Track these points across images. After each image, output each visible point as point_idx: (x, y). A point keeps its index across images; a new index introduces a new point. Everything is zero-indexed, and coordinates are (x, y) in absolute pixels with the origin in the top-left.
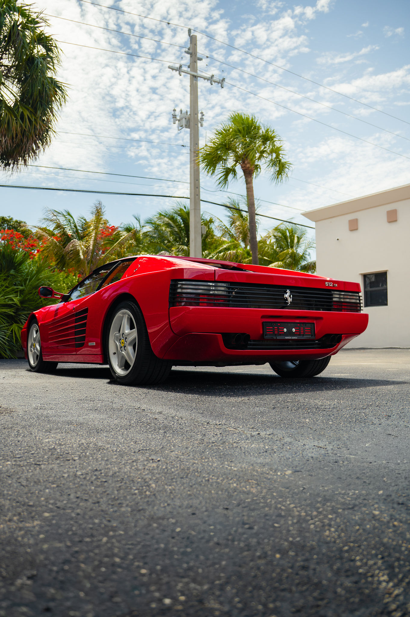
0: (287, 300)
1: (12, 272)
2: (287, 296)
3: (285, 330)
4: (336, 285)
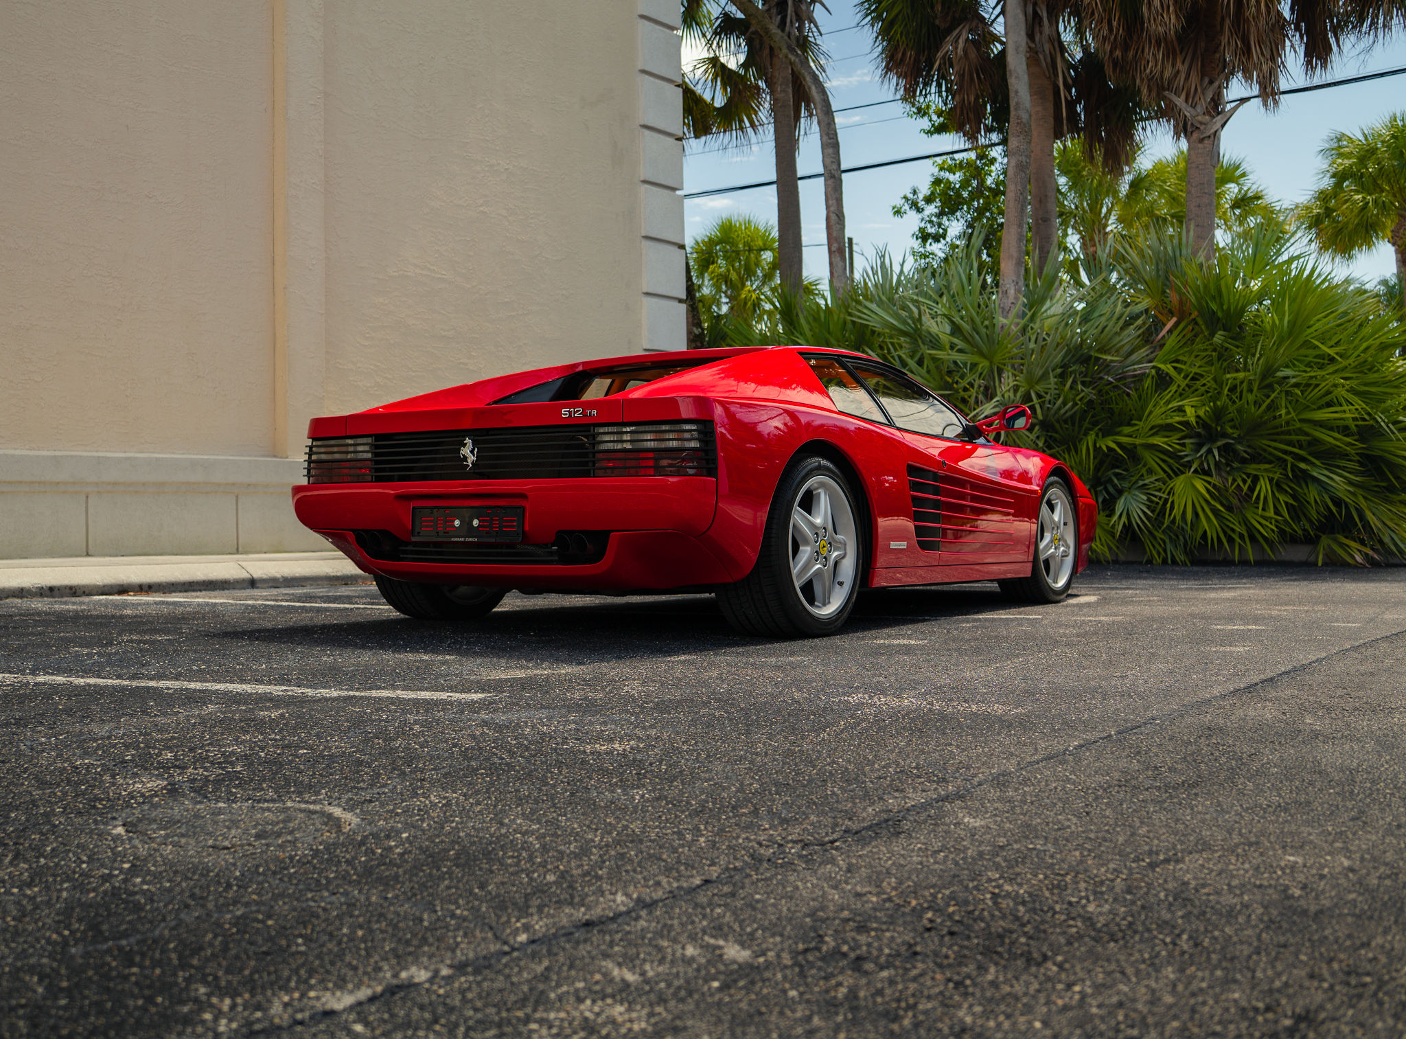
0: (465, 458)
2: (466, 451)
3: (457, 523)
4: (594, 412)
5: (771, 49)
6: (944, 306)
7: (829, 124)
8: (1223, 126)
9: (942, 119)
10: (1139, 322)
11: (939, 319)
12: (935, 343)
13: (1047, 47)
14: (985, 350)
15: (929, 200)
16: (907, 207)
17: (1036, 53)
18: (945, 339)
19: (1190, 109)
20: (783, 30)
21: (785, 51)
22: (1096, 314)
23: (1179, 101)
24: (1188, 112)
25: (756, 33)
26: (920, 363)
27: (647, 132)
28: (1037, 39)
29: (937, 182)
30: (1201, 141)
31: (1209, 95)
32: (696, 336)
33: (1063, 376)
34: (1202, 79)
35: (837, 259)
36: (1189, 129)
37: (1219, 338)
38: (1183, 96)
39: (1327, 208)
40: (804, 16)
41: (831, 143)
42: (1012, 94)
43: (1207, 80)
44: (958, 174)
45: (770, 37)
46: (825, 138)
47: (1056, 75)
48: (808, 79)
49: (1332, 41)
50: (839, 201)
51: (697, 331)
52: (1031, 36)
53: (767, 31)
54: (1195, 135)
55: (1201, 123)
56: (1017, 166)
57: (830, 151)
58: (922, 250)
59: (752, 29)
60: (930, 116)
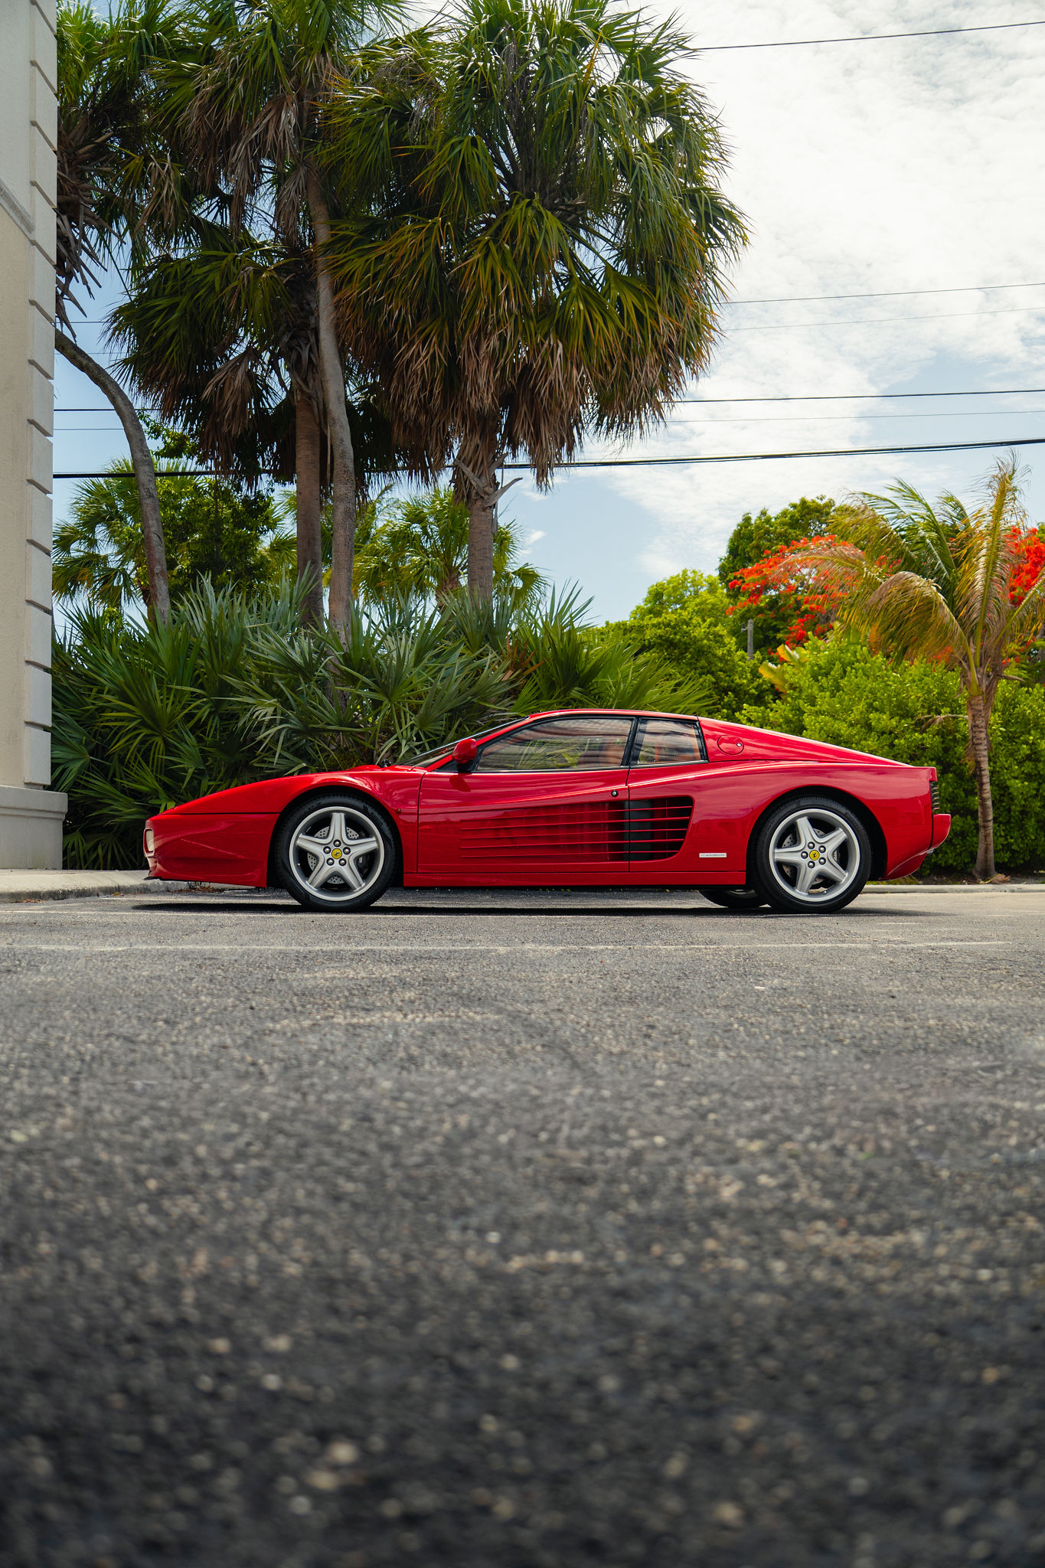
1: (575, 693)
19: (476, 479)
24: (476, 481)
28: (310, 385)
30: (484, 509)
33: (451, 720)
35: (161, 582)
36: (474, 497)
41: (146, 461)
43: (491, 456)
46: (140, 455)
50: (158, 522)
54: (479, 503)
55: (486, 493)
60: (163, 438)
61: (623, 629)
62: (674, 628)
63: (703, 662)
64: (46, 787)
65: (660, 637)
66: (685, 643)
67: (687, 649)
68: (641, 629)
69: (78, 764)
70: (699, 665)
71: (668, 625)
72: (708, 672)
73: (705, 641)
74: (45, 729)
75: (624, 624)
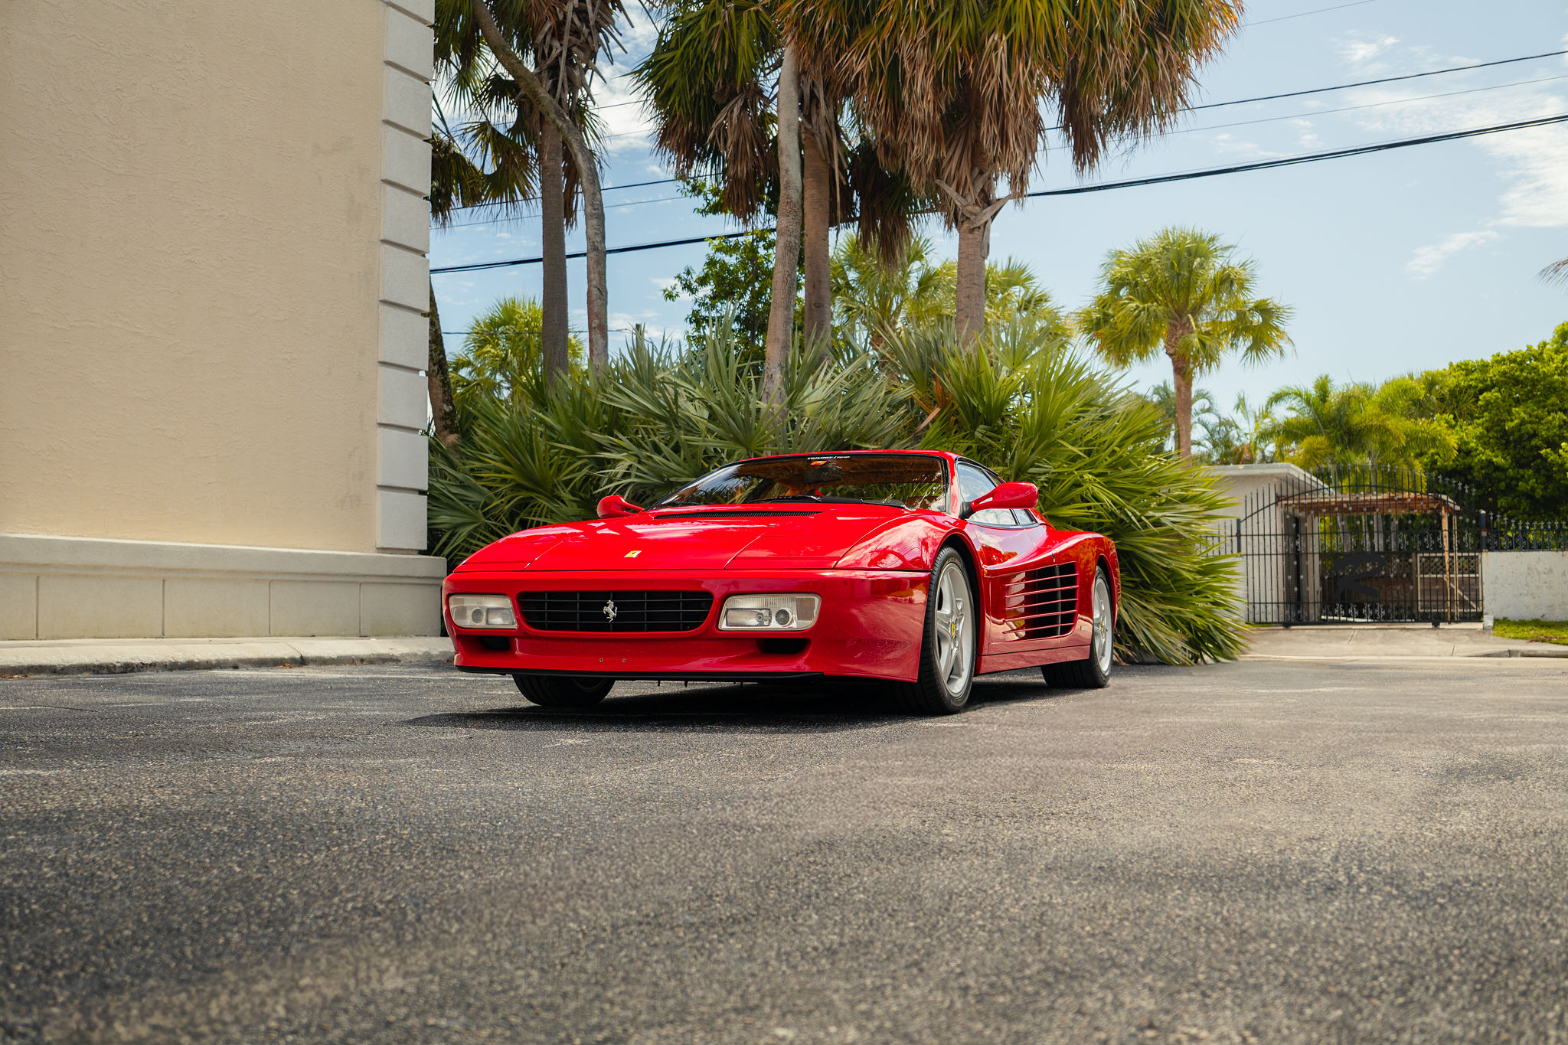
5: (542, 116)
6: (701, 389)
7: (594, 194)
8: (993, 218)
9: (717, 198)
10: (901, 411)
11: (696, 403)
12: (691, 428)
13: (824, 129)
14: (741, 436)
15: (703, 281)
16: (679, 288)
17: (813, 135)
18: (703, 425)
19: (960, 198)
20: (554, 96)
21: (553, 116)
22: (860, 400)
23: (951, 190)
24: (958, 201)
25: (524, 96)
26: (676, 449)
27: (389, 188)
28: (814, 121)
29: (711, 263)
30: (972, 231)
31: (979, 186)
32: (446, 413)
34: (972, 169)
35: (597, 336)
36: (960, 219)
37: (981, 429)
38: (954, 185)
39: (1105, 314)
40: (577, 82)
41: (597, 216)
42: (782, 173)
43: (977, 170)
44: (734, 256)
45: (539, 101)
46: (589, 209)
47: (832, 159)
48: (575, 146)
49: (1099, 141)
50: (602, 275)
51: (447, 408)
52: (808, 118)
53: (535, 94)
54: (966, 225)
55: (971, 213)
56: (785, 246)
57: (595, 222)
58: (696, 334)
59: (522, 92)
60: (705, 194)
61: (1467, 369)
62: (1521, 364)
63: (1553, 399)
64: (421, 552)
65: (1504, 374)
66: (1532, 380)
67: (1534, 386)
68: (1484, 367)
69: (469, 528)
70: (1549, 402)
71: (1515, 361)
72: (1560, 410)
73: (1556, 377)
74: (422, 492)
75: (1466, 365)
